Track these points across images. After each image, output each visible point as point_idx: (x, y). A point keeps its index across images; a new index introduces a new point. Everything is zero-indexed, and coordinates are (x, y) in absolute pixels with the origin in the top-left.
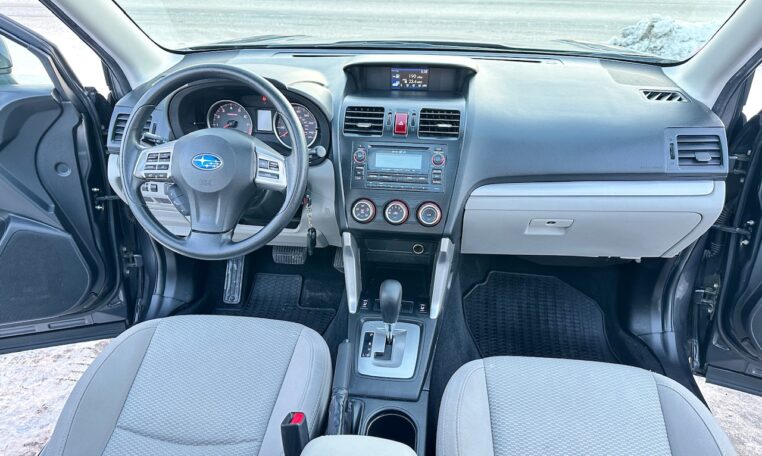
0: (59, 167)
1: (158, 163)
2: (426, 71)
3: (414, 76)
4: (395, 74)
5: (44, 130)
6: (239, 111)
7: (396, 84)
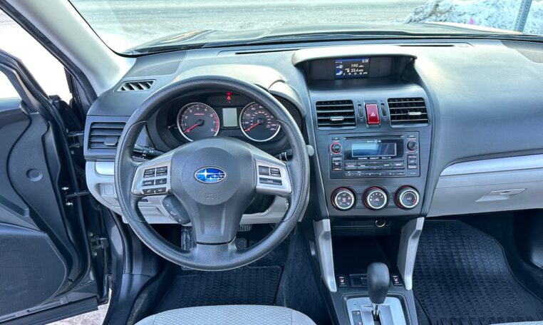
0: (31, 173)
1: (155, 178)
2: (367, 61)
3: (355, 65)
4: (339, 64)
5: (14, 141)
6: (206, 110)
7: (340, 73)
